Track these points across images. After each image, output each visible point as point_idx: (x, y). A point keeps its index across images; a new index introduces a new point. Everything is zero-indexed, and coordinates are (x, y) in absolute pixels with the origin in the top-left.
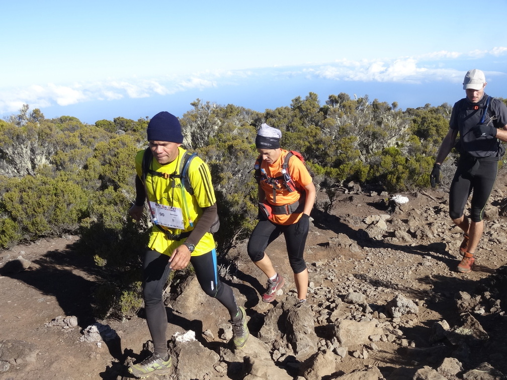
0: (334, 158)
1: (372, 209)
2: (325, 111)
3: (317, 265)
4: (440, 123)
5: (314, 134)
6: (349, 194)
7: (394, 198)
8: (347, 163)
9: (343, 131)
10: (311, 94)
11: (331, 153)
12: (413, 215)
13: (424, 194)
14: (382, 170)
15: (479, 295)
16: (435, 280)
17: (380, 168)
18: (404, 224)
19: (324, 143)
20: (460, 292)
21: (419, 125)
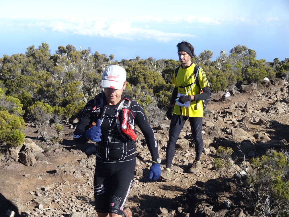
0: (62, 99)
2: (55, 59)
3: (46, 190)
4: (147, 73)
5: (45, 78)
8: (73, 103)
9: (70, 77)
10: (43, 44)
11: (59, 94)
15: (174, 210)
16: (141, 199)
19: (53, 86)
20: (160, 208)
21: (131, 74)
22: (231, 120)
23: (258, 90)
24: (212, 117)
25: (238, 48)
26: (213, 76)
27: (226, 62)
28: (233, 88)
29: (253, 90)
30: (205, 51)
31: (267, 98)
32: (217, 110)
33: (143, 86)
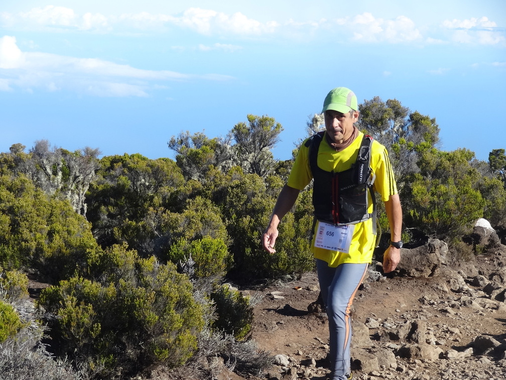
23: (453, 265)
25: (374, 110)
29: (435, 266)
30: (251, 120)
31: (490, 298)
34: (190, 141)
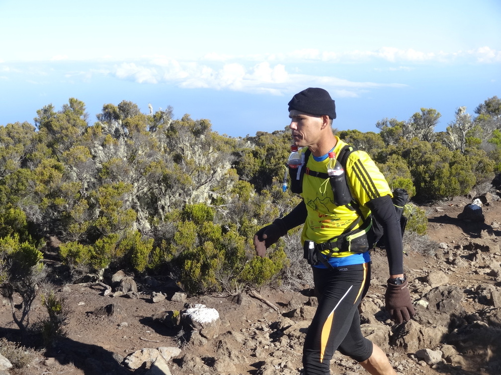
0: (85, 226)
1: (149, 331)
6: (111, 296)
7: (190, 311)
11: (78, 215)
12: (229, 346)
13: (254, 297)
14: (177, 250)
17: (173, 246)
18: (206, 368)
21: (263, 161)
22: (488, 267)
24: (443, 259)
25: (494, 103)
26: (442, 165)
27: (469, 132)
28: (487, 189)
30: (423, 111)
32: (454, 242)
33: (278, 192)
34: (388, 123)
